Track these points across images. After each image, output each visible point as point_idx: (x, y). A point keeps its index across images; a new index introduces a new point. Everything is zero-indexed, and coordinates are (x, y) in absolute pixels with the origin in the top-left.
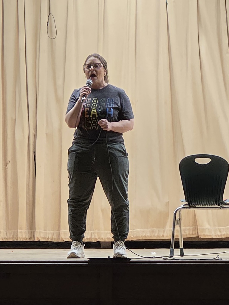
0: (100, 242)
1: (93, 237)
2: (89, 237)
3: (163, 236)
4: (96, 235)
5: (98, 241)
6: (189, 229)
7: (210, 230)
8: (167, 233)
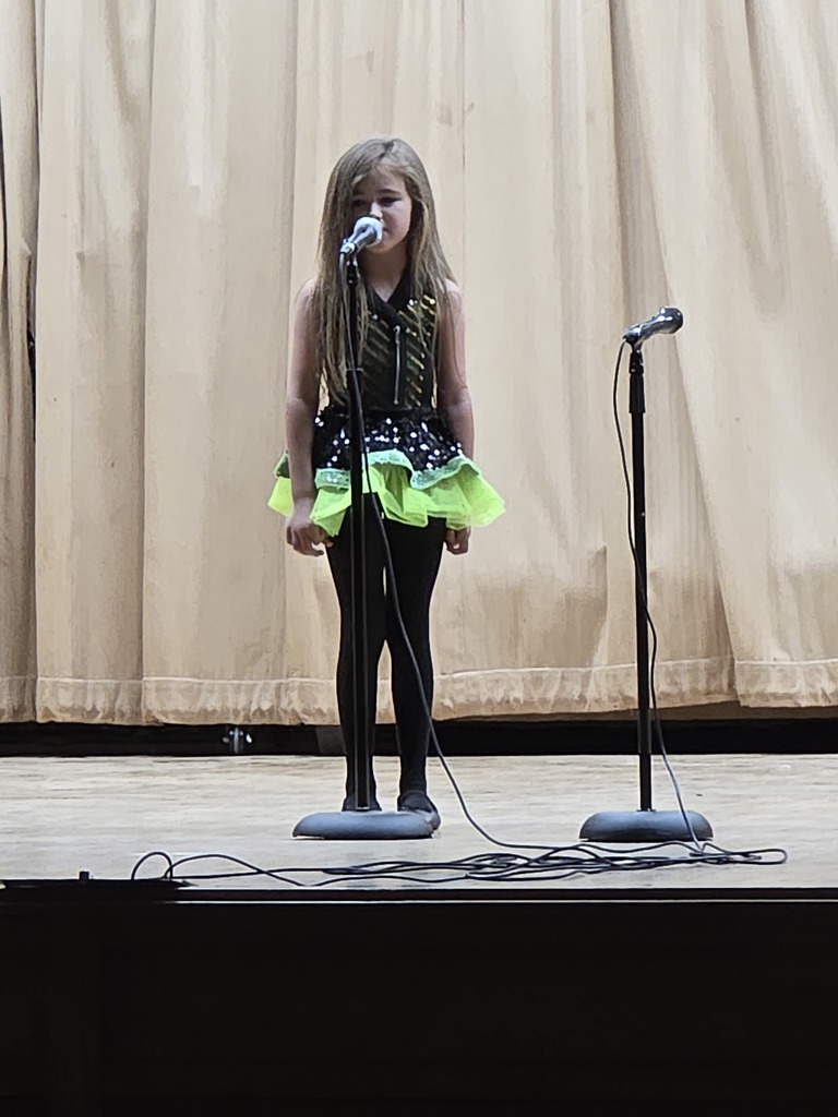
0: (312, 727)
1: (283, 705)
2: (266, 706)
3: (582, 699)
4: (294, 695)
5: (302, 724)
6: (694, 670)
7: (787, 675)
8: (597, 686)
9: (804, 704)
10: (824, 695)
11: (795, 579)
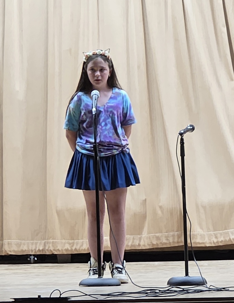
0: (56, 255)
1: (47, 248)
2: (41, 249)
3: (139, 245)
4: (51, 245)
5: (53, 254)
6: (173, 236)
7: (202, 236)
8: (144, 241)
9: (208, 245)
10: (214, 242)
11: (204, 207)
